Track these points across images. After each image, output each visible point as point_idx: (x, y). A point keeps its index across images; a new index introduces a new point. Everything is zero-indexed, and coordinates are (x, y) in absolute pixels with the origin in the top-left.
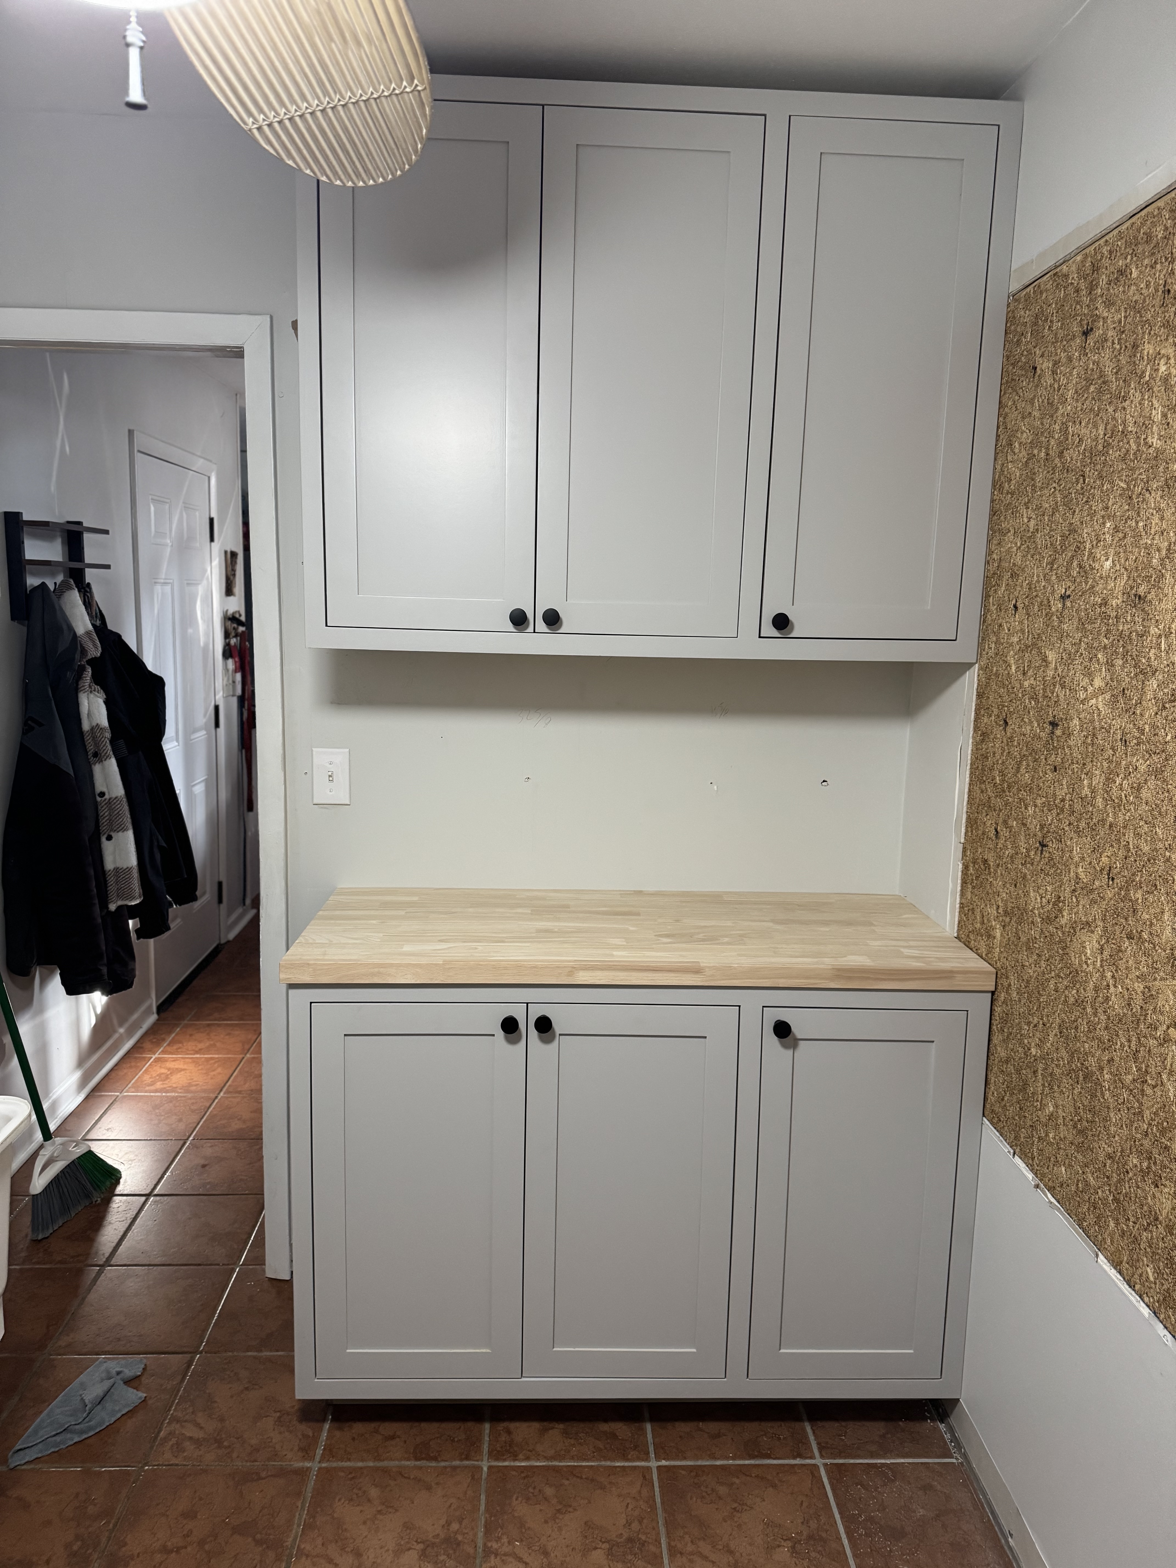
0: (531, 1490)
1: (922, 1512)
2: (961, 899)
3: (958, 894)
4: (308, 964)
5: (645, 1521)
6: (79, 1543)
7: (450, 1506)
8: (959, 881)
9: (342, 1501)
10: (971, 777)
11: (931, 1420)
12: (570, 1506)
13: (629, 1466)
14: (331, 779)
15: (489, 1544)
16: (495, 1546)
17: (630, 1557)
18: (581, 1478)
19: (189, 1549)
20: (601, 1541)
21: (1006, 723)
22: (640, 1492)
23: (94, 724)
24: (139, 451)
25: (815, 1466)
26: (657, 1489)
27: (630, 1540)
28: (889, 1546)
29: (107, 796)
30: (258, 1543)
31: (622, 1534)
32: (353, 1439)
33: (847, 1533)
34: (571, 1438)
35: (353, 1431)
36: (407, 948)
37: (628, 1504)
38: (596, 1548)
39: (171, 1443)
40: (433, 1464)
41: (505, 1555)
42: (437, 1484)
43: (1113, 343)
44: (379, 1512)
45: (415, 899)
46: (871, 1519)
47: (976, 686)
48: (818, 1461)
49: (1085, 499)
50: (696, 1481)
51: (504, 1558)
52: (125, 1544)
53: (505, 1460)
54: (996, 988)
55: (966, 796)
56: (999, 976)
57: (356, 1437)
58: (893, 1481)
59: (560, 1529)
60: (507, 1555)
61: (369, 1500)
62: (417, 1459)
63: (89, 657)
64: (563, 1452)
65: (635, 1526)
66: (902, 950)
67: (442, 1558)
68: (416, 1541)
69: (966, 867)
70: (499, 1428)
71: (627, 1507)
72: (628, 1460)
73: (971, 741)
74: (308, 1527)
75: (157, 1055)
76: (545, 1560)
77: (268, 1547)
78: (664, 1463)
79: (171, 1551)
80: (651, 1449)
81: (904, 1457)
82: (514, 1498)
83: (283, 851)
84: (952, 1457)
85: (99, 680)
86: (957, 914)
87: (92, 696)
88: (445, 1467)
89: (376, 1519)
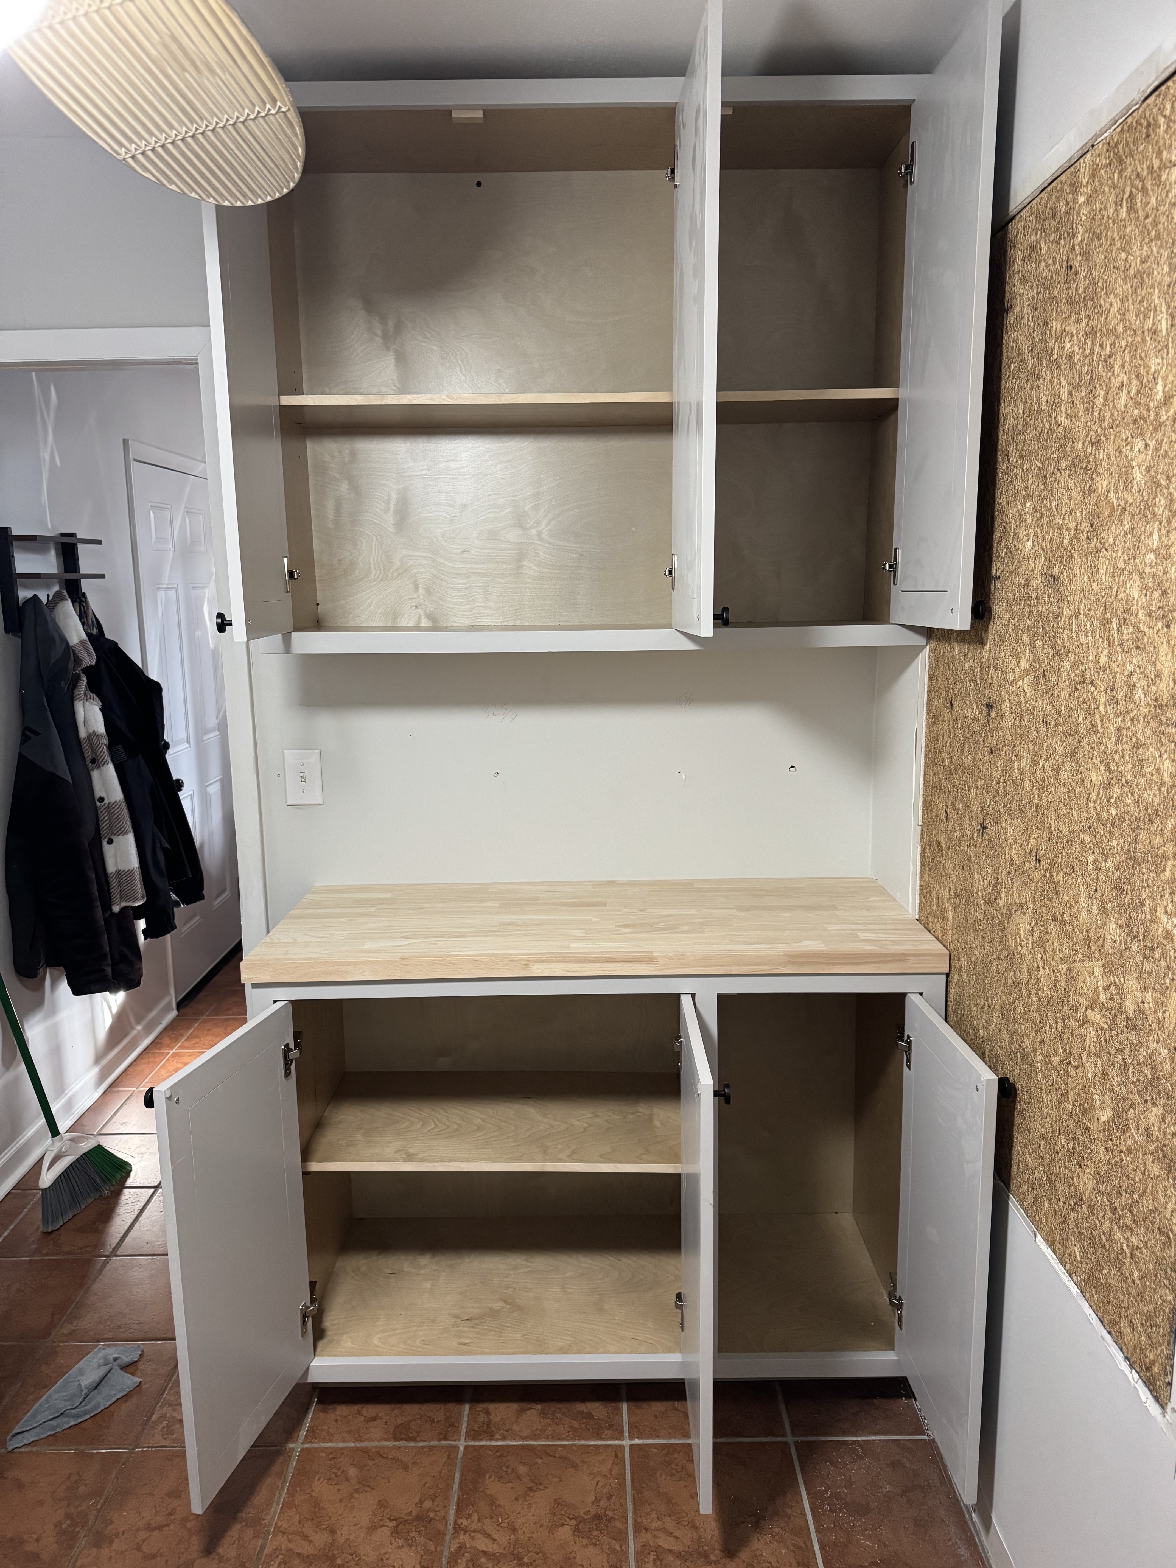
0: (504, 1468)
1: (889, 1488)
2: (920, 880)
3: (918, 876)
4: (268, 964)
5: (614, 1498)
6: (68, 1522)
7: (424, 1485)
8: (919, 864)
9: (321, 1481)
10: (926, 760)
11: (906, 1398)
12: (541, 1484)
13: (601, 1445)
14: (303, 780)
15: (460, 1521)
16: (465, 1522)
17: (595, 1533)
18: (555, 1457)
19: (172, 1527)
20: (568, 1518)
21: (952, 705)
22: (611, 1471)
23: (91, 731)
24: (135, 460)
25: (786, 1444)
26: (628, 1467)
27: (598, 1517)
28: (853, 1522)
29: (106, 801)
31: (589, 1511)
32: (336, 1421)
33: (812, 1509)
34: (547, 1419)
35: (337, 1413)
36: (368, 946)
37: (598, 1481)
38: (563, 1525)
39: (161, 1426)
40: (412, 1444)
41: (474, 1531)
42: (414, 1464)
43: (1028, 320)
44: (357, 1491)
45: (389, 895)
46: (837, 1496)
47: (927, 668)
48: (789, 1439)
49: (1009, 479)
50: (667, 1459)
51: (472, 1534)
52: (112, 1522)
53: (481, 1440)
54: (950, 970)
55: (922, 779)
56: (952, 958)
57: (339, 1419)
58: (862, 1458)
59: (530, 1506)
60: (476, 1532)
61: (347, 1480)
62: (396, 1439)
63: (84, 665)
64: (539, 1432)
65: (603, 1503)
66: (859, 933)
67: (412, 1534)
68: (389, 1519)
69: (924, 850)
70: (478, 1409)
71: (597, 1484)
72: (601, 1439)
73: (924, 723)
74: (287, 1505)
75: (174, 1051)
76: (513, 1536)
77: (247, 1525)
78: (637, 1441)
79: (154, 1529)
80: (626, 1428)
81: (875, 1434)
82: (487, 1476)
83: (259, 852)
84: (925, 1435)
85: (95, 688)
86: (918, 896)
87: (87, 703)
88: (423, 1447)
89: (353, 1497)
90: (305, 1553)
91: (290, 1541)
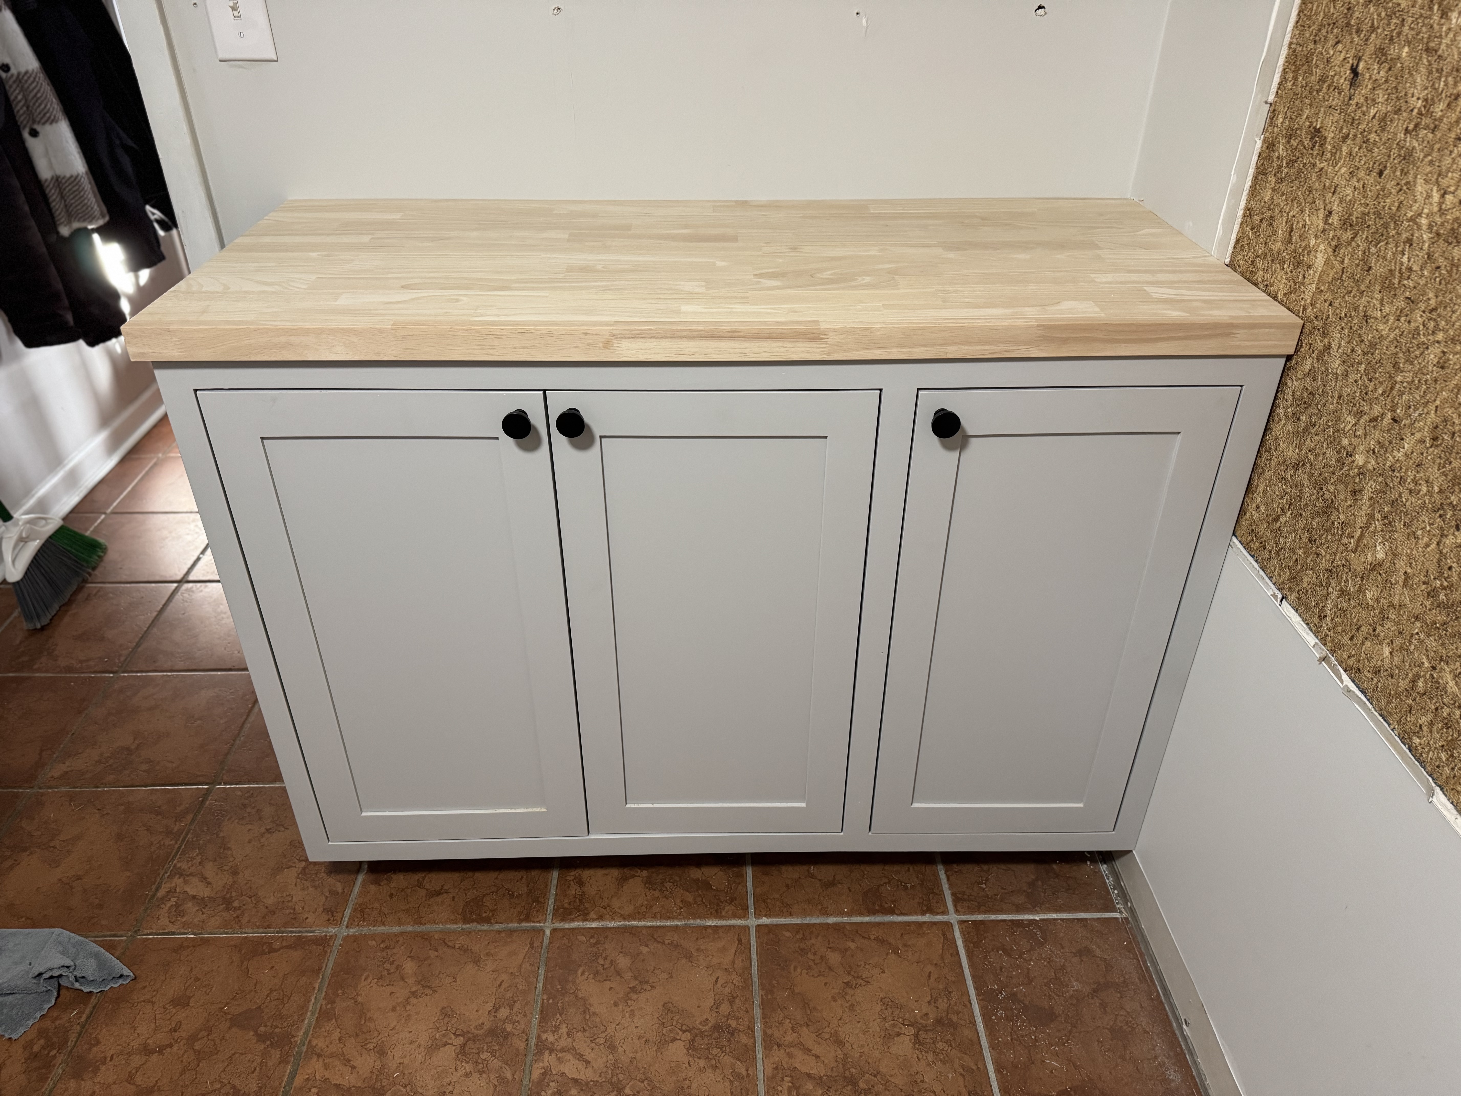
0: (601, 961)
1: (1076, 985)
2: (1248, 201)
3: (1245, 193)
4: (168, 330)
5: (737, 1001)
6: (42, 1042)
7: (500, 985)
8: (1252, 171)
9: (369, 980)
11: (1091, 862)
12: (647, 982)
13: (722, 927)
14: (236, 12)
16: (551, 1038)
17: (715, 1051)
18: (663, 943)
19: (175, 1048)
20: (681, 1029)
22: (733, 962)
25: (948, 925)
26: (754, 957)
27: (717, 1028)
28: (1034, 1032)
29: (13, 71)
30: (261, 1038)
31: (707, 1020)
32: (391, 896)
33: (984, 1016)
34: (655, 890)
35: (392, 885)
37: (718, 978)
38: (674, 1040)
39: (169, 904)
40: (485, 927)
41: (562, 1050)
42: (488, 954)
44: (414, 994)
46: (1013, 996)
48: (953, 917)
50: (802, 946)
51: (560, 1055)
52: (98, 1043)
53: (573, 920)
54: (1297, 351)
56: (1308, 330)
57: (395, 893)
58: (1042, 945)
59: (632, 1013)
60: (565, 1051)
62: (466, 921)
64: (644, 909)
65: (725, 1008)
67: (484, 1056)
68: (454, 1034)
69: (1270, 146)
70: (568, 878)
71: (716, 981)
72: (721, 917)
74: (325, 1015)
76: (611, 1057)
77: (272, 1044)
78: (765, 921)
79: (152, 1052)
80: (751, 902)
81: (1056, 911)
82: (580, 972)
84: (1116, 912)
86: (1236, 227)
88: (499, 932)
89: (408, 1003)
90: (345, 1083)
91: (326, 1067)
